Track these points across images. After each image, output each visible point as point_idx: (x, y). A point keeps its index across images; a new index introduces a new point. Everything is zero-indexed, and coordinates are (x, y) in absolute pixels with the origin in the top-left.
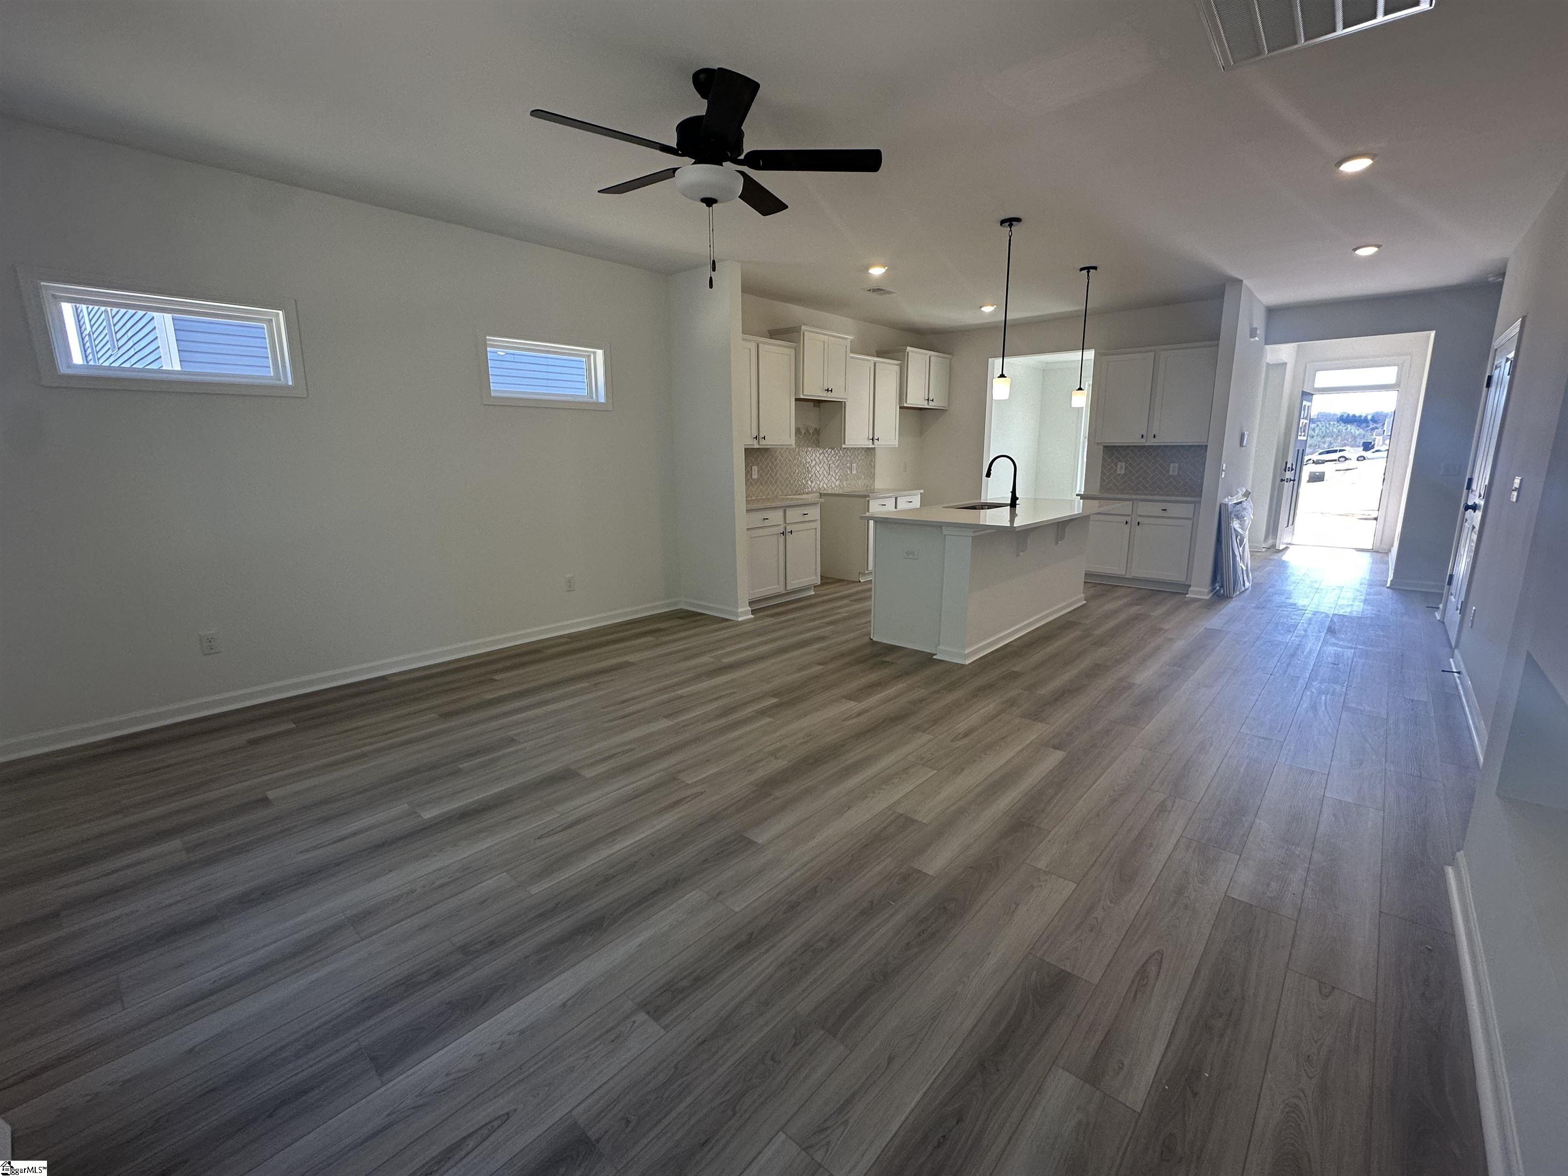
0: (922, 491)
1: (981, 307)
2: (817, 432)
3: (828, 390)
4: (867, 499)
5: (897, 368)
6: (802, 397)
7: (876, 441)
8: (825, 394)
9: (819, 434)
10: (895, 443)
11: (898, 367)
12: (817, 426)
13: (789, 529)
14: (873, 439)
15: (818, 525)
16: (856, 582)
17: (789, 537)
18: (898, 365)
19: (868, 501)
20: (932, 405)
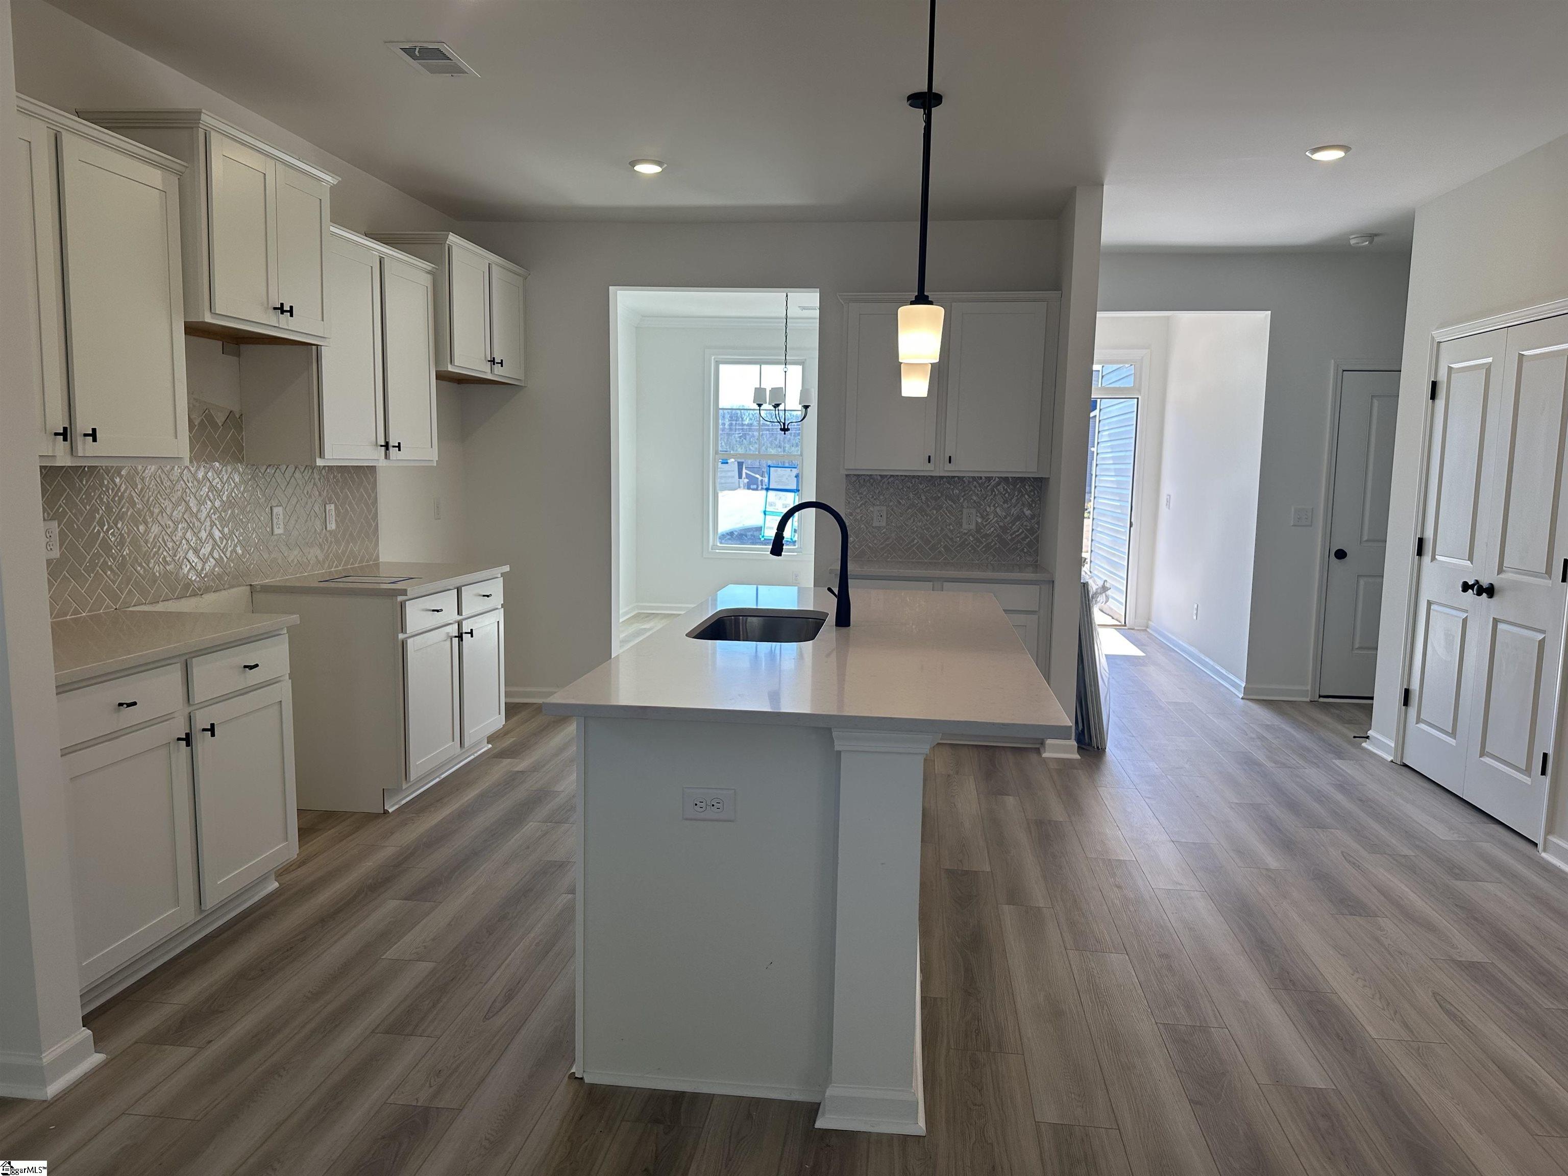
0: (506, 568)
1: (633, 164)
2: (235, 421)
3: (281, 309)
4: (400, 598)
5: (427, 280)
6: (208, 319)
7: (393, 451)
8: (273, 319)
9: (239, 428)
10: (432, 455)
11: (429, 278)
12: (236, 409)
13: (202, 720)
14: (387, 446)
15: (285, 691)
16: (377, 816)
17: (203, 742)
18: (429, 272)
19: (402, 606)
20: (498, 373)
